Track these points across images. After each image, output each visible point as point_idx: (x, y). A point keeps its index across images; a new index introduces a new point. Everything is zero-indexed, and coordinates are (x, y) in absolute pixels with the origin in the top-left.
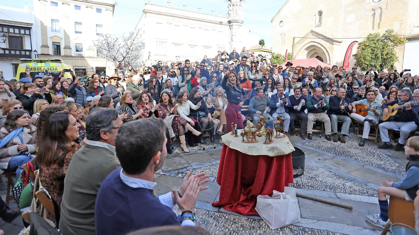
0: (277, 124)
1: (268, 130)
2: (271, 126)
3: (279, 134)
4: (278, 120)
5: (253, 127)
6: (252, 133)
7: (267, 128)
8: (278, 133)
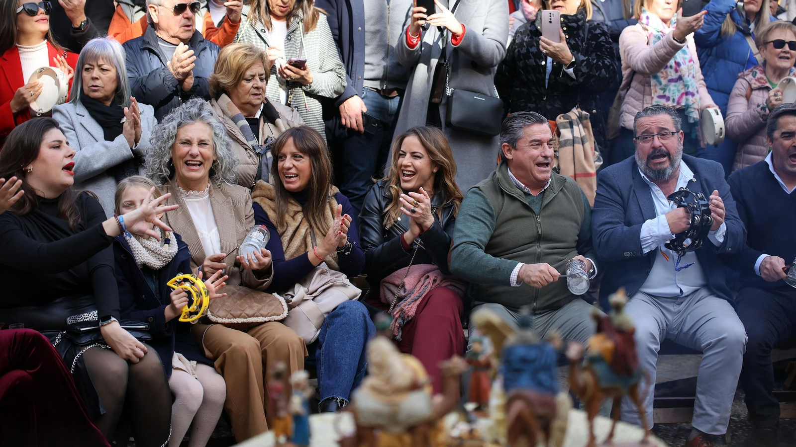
0: (594, 360)
1: (518, 406)
2: (543, 377)
3: (611, 435)
4: (599, 330)
5: (415, 387)
6: (411, 429)
7: (513, 392)
8: (603, 424)
